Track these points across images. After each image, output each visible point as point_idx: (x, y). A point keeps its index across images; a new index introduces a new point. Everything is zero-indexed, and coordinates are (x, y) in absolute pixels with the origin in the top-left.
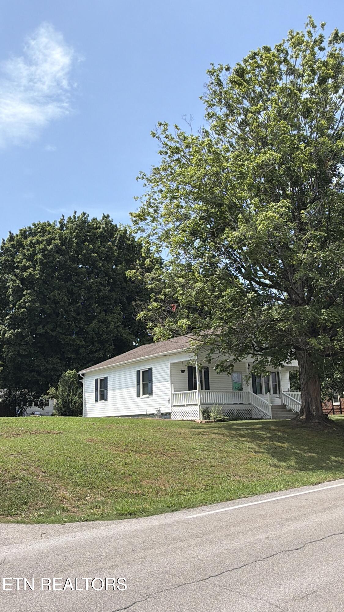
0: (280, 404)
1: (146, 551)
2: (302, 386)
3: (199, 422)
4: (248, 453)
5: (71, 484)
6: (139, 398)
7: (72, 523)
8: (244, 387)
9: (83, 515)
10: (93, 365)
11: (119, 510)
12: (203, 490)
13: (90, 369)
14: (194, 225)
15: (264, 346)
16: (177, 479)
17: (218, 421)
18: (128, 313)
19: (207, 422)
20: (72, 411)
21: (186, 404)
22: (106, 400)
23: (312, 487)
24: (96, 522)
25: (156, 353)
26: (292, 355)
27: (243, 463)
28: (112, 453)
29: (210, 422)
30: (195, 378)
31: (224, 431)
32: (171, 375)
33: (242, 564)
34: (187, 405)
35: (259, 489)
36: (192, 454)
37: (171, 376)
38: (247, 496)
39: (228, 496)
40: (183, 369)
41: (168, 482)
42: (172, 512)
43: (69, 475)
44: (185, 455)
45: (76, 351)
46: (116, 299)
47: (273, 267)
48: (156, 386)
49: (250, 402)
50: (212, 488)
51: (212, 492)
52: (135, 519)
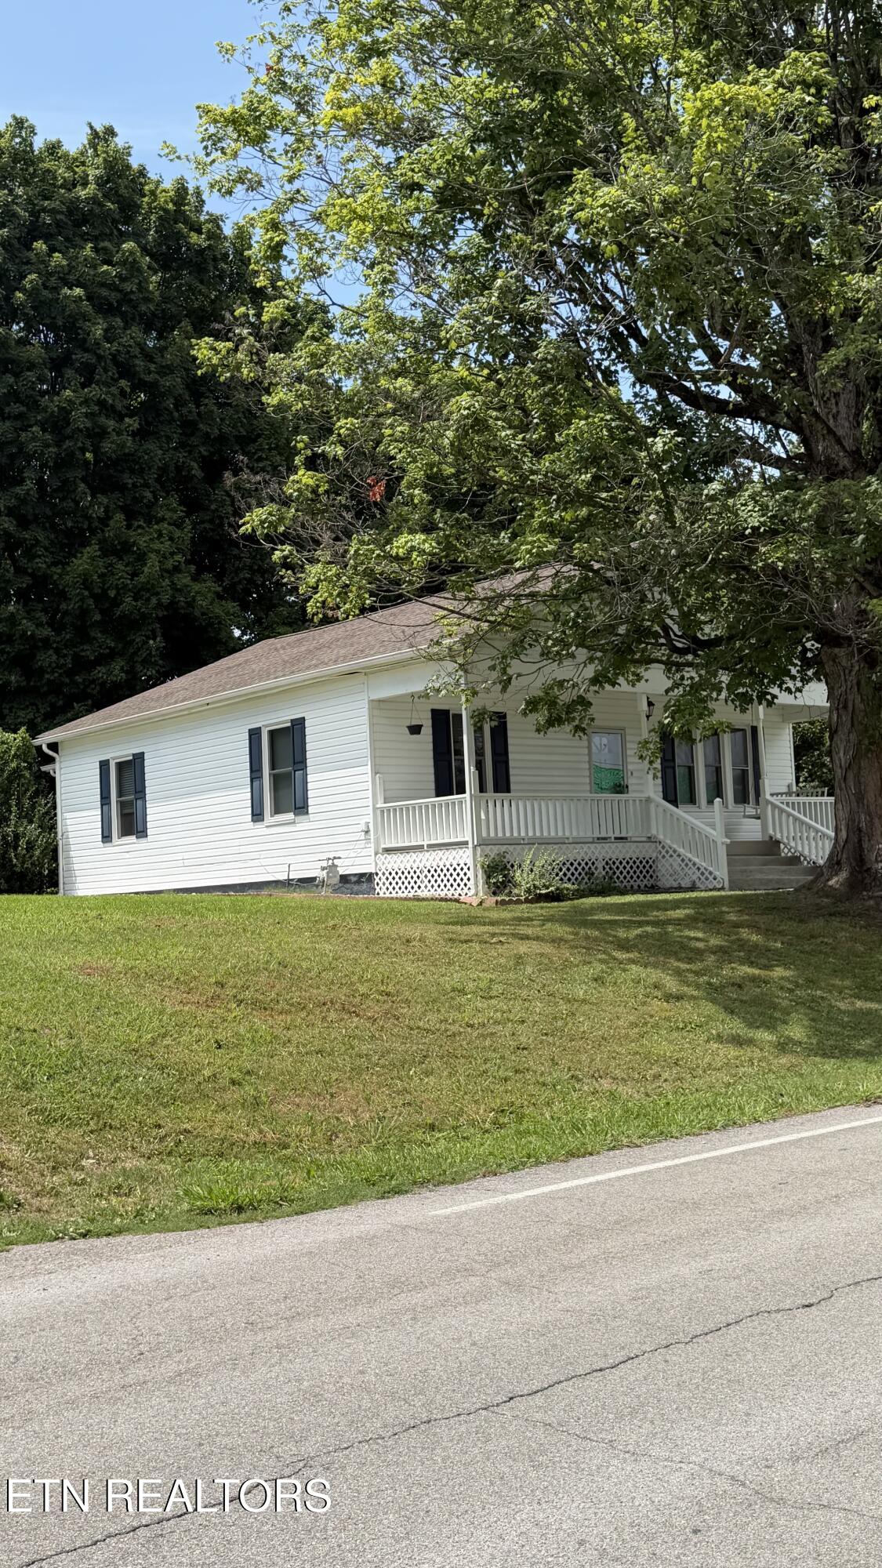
0: (757, 836)
1: (296, 1325)
2: (839, 772)
3: (475, 904)
4: (644, 1004)
5: (27, 1119)
6: (259, 825)
7: (34, 1246)
8: (631, 782)
9: (75, 1220)
10: (90, 711)
11: (200, 1198)
12: (487, 1126)
13: (77, 727)
14: (448, 162)
15: (708, 632)
16: (399, 1093)
17: (540, 898)
18: (211, 521)
19: (503, 902)
20: (22, 876)
21: (425, 843)
22: (142, 833)
23: (861, 1109)
24: (119, 1239)
25: (316, 666)
26: (806, 663)
27: (627, 1036)
28: (169, 1011)
29: (510, 902)
30: (460, 752)
31: (561, 930)
32: (373, 741)
33: (621, 1356)
34: (430, 846)
35: (679, 1117)
36: (451, 1007)
37: (373, 749)
38: (638, 1142)
39: (573, 1142)
40: (415, 723)
41: (368, 1100)
42: (383, 1198)
43: (17, 1087)
44: (424, 1013)
45: (23, 662)
46: (163, 470)
47: (750, 333)
48: (318, 782)
49: (654, 832)
50: (521, 1118)
51: (518, 1132)
52: (256, 1224)
